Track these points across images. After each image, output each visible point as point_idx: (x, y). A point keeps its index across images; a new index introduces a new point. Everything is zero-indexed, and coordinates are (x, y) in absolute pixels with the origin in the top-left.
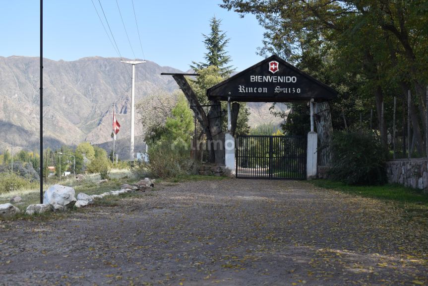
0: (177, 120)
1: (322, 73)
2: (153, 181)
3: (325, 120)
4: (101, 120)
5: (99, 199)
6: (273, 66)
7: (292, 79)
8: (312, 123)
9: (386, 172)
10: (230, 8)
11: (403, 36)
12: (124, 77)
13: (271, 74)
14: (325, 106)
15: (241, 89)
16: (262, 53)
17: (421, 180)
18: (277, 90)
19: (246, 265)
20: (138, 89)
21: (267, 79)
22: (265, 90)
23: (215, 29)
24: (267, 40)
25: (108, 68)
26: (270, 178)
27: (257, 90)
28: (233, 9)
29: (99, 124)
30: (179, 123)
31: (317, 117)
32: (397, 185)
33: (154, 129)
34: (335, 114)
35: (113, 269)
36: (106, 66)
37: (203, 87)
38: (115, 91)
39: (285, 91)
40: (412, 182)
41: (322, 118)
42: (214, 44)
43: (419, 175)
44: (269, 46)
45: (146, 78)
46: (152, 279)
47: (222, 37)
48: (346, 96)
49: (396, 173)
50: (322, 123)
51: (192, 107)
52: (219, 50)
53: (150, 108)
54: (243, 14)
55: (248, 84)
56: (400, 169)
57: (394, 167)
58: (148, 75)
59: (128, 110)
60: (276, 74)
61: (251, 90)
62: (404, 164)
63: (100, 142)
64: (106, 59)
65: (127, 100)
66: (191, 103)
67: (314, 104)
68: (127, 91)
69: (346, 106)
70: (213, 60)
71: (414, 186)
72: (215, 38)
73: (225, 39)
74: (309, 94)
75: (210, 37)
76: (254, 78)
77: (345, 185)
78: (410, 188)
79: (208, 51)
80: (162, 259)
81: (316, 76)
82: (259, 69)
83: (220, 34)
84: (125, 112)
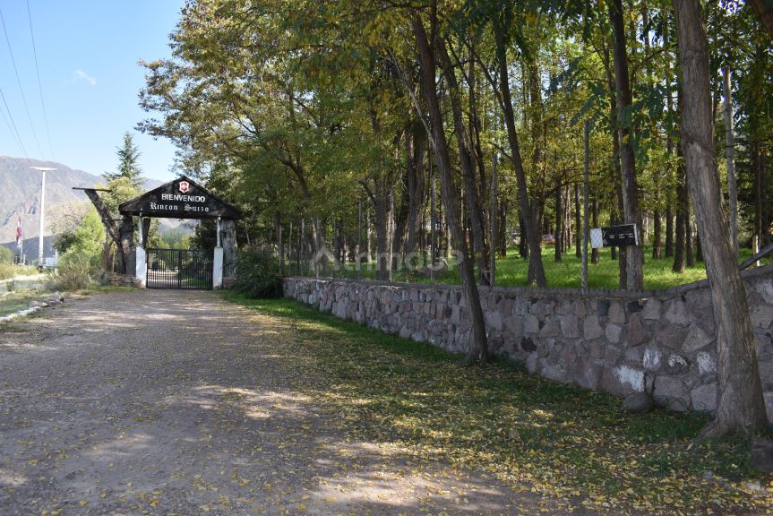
0: (89, 229)
1: (228, 193)
2: (63, 294)
3: (230, 236)
4: (7, 220)
5: (7, 321)
6: (184, 186)
7: (201, 199)
8: (218, 239)
9: (282, 287)
10: (143, 132)
11: (299, 171)
12: (33, 178)
13: (182, 194)
14: (230, 224)
15: (153, 206)
16: (173, 170)
17: (311, 296)
18: (187, 208)
19: (158, 417)
20: (48, 190)
21: (178, 197)
22: (176, 208)
23: (128, 143)
24: (178, 157)
25: (16, 168)
26: (179, 287)
27: (168, 207)
28: (147, 132)
29: (5, 223)
30: (90, 234)
31: (224, 234)
32: (291, 299)
33: (65, 236)
34: (240, 230)
35: (25, 431)
36: (14, 166)
37: (114, 197)
38: (24, 192)
39: (194, 209)
40: (304, 297)
41: (228, 235)
42: (127, 156)
43: (309, 292)
44: (180, 163)
45: (57, 180)
46: (66, 443)
47: (135, 150)
48: (249, 214)
49: (290, 288)
50: (228, 239)
51: (103, 221)
52: (132, 162)
53: (61, 215)
54: (156, 137)
55: (160, 202)
56: (295, 285)
57: (289, 283)
58: (59, 178)
59: (37, 211)
60: (186, 194)
61: (162, 207)
62: (297, 282)
63: (6, 241)
64: (14, 160)
65: (36, 200)
66: (103, 217)
67: (220, 222)
68: (36, 192)
69: (248, 223)
70: (125, 172)
71: (305, 301)
72: (127, 150)
73: (138, 152)
74: (216, 212)
75: (124, 150)
76: (166, 196)
77: (247, 298)
78: (302, 302)
79: (121, 162)
80: (75, 411)
81: (222, 196)
82: (170, 187)
83: (133, 147)
84: (34, 213)
